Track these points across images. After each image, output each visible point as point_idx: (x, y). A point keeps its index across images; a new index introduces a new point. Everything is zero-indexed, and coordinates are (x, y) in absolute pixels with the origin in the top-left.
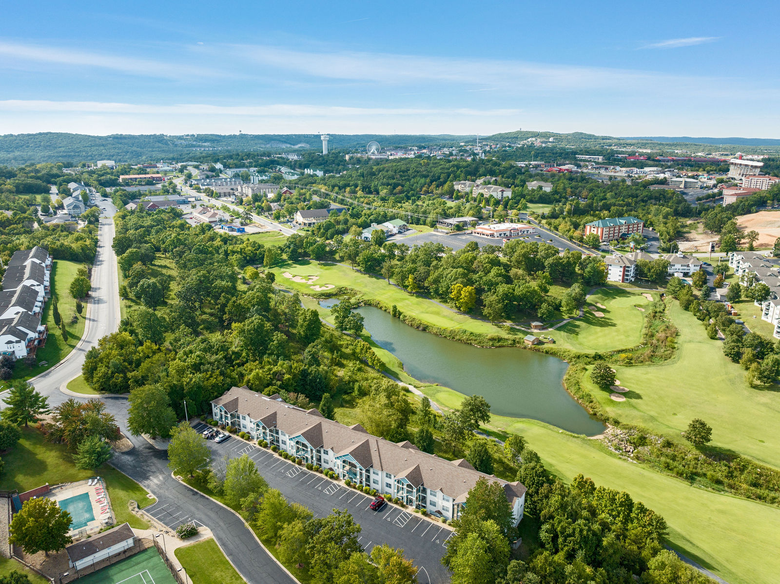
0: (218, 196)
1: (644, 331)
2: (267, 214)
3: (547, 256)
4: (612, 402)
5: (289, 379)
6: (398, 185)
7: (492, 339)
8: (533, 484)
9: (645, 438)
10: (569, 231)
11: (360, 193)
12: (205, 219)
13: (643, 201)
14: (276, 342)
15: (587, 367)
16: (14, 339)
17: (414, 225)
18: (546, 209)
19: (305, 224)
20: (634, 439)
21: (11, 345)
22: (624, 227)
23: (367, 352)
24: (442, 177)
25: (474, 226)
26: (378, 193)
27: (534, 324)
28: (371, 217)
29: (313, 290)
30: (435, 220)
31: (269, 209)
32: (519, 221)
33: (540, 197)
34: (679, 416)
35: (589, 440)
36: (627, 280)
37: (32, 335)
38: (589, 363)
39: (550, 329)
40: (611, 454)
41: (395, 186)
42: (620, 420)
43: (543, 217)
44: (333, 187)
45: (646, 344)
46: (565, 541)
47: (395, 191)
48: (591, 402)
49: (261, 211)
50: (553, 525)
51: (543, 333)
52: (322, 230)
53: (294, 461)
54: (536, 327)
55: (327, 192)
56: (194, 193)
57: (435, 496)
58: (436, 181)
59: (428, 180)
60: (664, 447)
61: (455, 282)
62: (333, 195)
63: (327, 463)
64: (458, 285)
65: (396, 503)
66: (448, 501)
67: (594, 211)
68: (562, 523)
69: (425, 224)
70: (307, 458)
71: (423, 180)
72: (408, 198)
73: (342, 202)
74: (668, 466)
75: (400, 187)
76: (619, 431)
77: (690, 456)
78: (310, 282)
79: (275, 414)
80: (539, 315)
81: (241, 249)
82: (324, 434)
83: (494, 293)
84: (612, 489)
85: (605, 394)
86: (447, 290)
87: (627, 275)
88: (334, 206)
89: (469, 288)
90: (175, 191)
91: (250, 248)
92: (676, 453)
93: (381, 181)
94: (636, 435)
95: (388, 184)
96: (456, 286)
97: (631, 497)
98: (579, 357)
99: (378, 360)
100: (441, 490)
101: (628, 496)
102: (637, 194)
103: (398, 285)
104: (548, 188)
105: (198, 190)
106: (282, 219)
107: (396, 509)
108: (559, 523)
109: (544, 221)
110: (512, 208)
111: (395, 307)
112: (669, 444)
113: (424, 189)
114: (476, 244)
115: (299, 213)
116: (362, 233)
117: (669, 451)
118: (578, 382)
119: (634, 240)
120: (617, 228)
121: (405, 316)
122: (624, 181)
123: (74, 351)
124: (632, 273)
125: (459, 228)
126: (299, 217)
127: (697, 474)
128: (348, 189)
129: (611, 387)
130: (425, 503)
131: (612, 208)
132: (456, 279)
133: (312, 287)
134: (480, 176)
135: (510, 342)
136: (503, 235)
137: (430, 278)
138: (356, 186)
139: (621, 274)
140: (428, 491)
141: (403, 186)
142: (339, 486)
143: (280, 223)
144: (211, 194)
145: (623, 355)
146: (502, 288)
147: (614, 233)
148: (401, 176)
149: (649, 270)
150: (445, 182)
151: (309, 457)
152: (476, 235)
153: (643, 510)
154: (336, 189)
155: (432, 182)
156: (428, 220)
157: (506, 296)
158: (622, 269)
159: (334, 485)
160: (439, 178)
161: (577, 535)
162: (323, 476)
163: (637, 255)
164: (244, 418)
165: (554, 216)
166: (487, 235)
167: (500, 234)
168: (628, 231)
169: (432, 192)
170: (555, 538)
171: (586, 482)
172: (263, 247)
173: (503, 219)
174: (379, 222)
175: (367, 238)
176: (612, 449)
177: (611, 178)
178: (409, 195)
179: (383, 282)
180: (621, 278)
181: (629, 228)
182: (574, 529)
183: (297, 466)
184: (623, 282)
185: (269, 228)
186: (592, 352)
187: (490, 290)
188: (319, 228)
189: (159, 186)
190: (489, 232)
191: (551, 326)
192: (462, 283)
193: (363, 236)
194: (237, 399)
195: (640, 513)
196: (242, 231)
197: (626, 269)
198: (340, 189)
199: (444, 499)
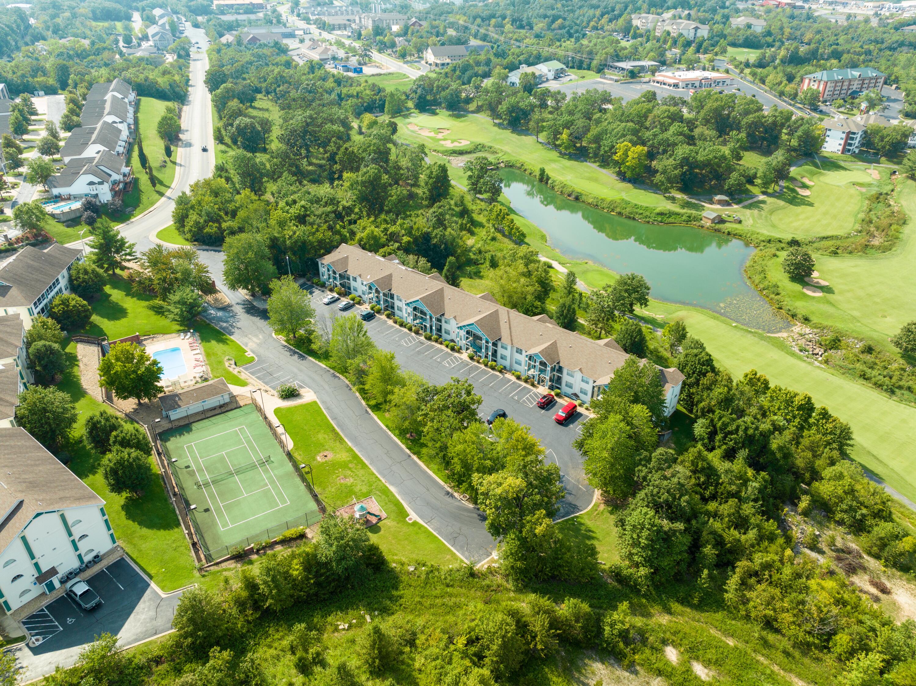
0: (331, 28)
1: (862, 216)
2: (389, 51)
3: (747, 113)
4: (805, 295)
5: (409, 242)
6: (559, 17)
7: (661, 214)
8: (694, 373)
9: (839, 341)
10: (780, 83)
11: (508, 27)
12: (315, 56)
13: (890, 49)
14: (395, 197)
15: (778, 253)
16: (96, 180)
17: (575, 70)
18: (752, 55)
19: (437, 65)
20: (826, 340)
21: (94, 186)
22: (856, 83)
23: (503, 218)
24: (617, 8)
25: (653, 73)
26: (531, 28)
27: (718, 197)
28: (521, 58)
29: (443, 146)
30: (603, 62)
31: (393, 45)
32: (713, 69)
33: (746, 39)
34: (888, 319)
35: (769, 337)
36: (849, 150)
37: (116, 177)
38: (782, 249)
39: (735, 206)
40: (793, 355)
41: (555, 19)
42: (812, 318)
43: (747, 65)
44: (475, 18)
45: (860, 232)
46: (725, 438)
47: (553, 26)
48: (778, 294)
49: (383, 47)
50: (712, 421)
51: (727, 210)
52: (458, 73)
53: (410, 329)
54: (720, 202)
55: (466, 24)
56: (302, 24)
57: (572, 376)
58: (608, 13)
59: (598, 13)
60: (863, 352)
61: (622, 140)
62: (473, 28)
63: (449, 334)
64: (625, 143)
65: (526, 381)
66: (587, 383)
67: (818, 61)
68: (723, 419)
69: (589, 68)
70: (425, 326)
71: (591, 12)
72: (571, 36)
73: (484, 38)
74: (864, 375)
75: (560, 21)
76: (808, 330)
77: (895, 366)
78: (440, 136)
79: (390, 276)
80: (726, 187)
81: (358, 93)
82: (446, 301)
83: (671, 156)
84: (790, 389)
85: (797, 287)
86: (611, 149)
87: (850, 145)
88: (474, 42)
89: (639, 148)
90: (279, 22)
91: (368, 92)
92: (877, 361)
93: (537, 12)
94: (830, 336)
95: (545, 16)
96: (622, 145)
97: (813, 401)
98: (769, 241)
99: (517, 229)
100: (580, 370)
101: (809, 399)
102: (883, 39)
103: (549, 143)
104: (759, 26)
105: (307, 20)
106: (409, 59)
107: (525, 387)
108: (720, 418)
109: (747, 71)
110: (705, 53)
111: (543, 171)
112: (869, 350)
113: (592, 24)
114: (654, 94)
115: (429, 50)
116: (508, 77)
117: (868, 358)
118: (763, 271)
119: (867, 100)
120: (846, 83)
121: (554, 181)
122: (867, 21)
123: (163, 199)
124: (856, 142)
125: (633, 75)
126: (429, 56)
127: (900, 388)
128: (493, 21)
129: (806, 279)
130: (560, 384)
131: (845, 56)
132: (624, 136)
133: (442, 142)
134: (668, 8)
135: (684, 218)
136: (690, 86)
137: (589, 135)
138: (504, 18)
139: (842, 142)
140: (565, 371)
141: (565, 19)
142: (461, 359)
143: (406, 62)
144: (323, 26)
145: (831, 243)
146: (682, 150)
147: (841, 89)
148: (563, 6)
149: (882, 139)
150: (620, 16)
151: (428, 326)
152: (655, 84)
153: (825, 415)
154: (479, 20)
155: (602, 15)
156: (595, 63)
157: (685, 161)
158: (844, 136)
159: (455, 357)
160: (613, 10)
161: (741, 433)
162: (443, 347)
163: (868, 119)
164: (355, 279)
165: (761, 64)
166: (670, 85)
167: (687, 85)
168: (862, 87)
169: (602, 29)
170: (712, 435)
171: (759, 380)
172: (384, 90)
173: (691, 67)
174: (530, 65)
175: (513, 84)
176: (796, 350)
177: (849, 17)
178: (572, 31)
179: (529, 140)
180: (841, 148)
181: (863, 83)
182: (738, 427)
183: (413, 334)
184: (842, 153)
185: (392, 70)
186: (788, 237)
187: (665, 152)
188: (454, 70)
189: (261, 15)
190: (672, 81)
191: (737, 203)
192: (630, 141)
193: (509, 80)
194: (347, 257)
195: (822, 419)
196: (359, 71)
197: (850, 136)
198: (483, 20)
199: (582, 380)
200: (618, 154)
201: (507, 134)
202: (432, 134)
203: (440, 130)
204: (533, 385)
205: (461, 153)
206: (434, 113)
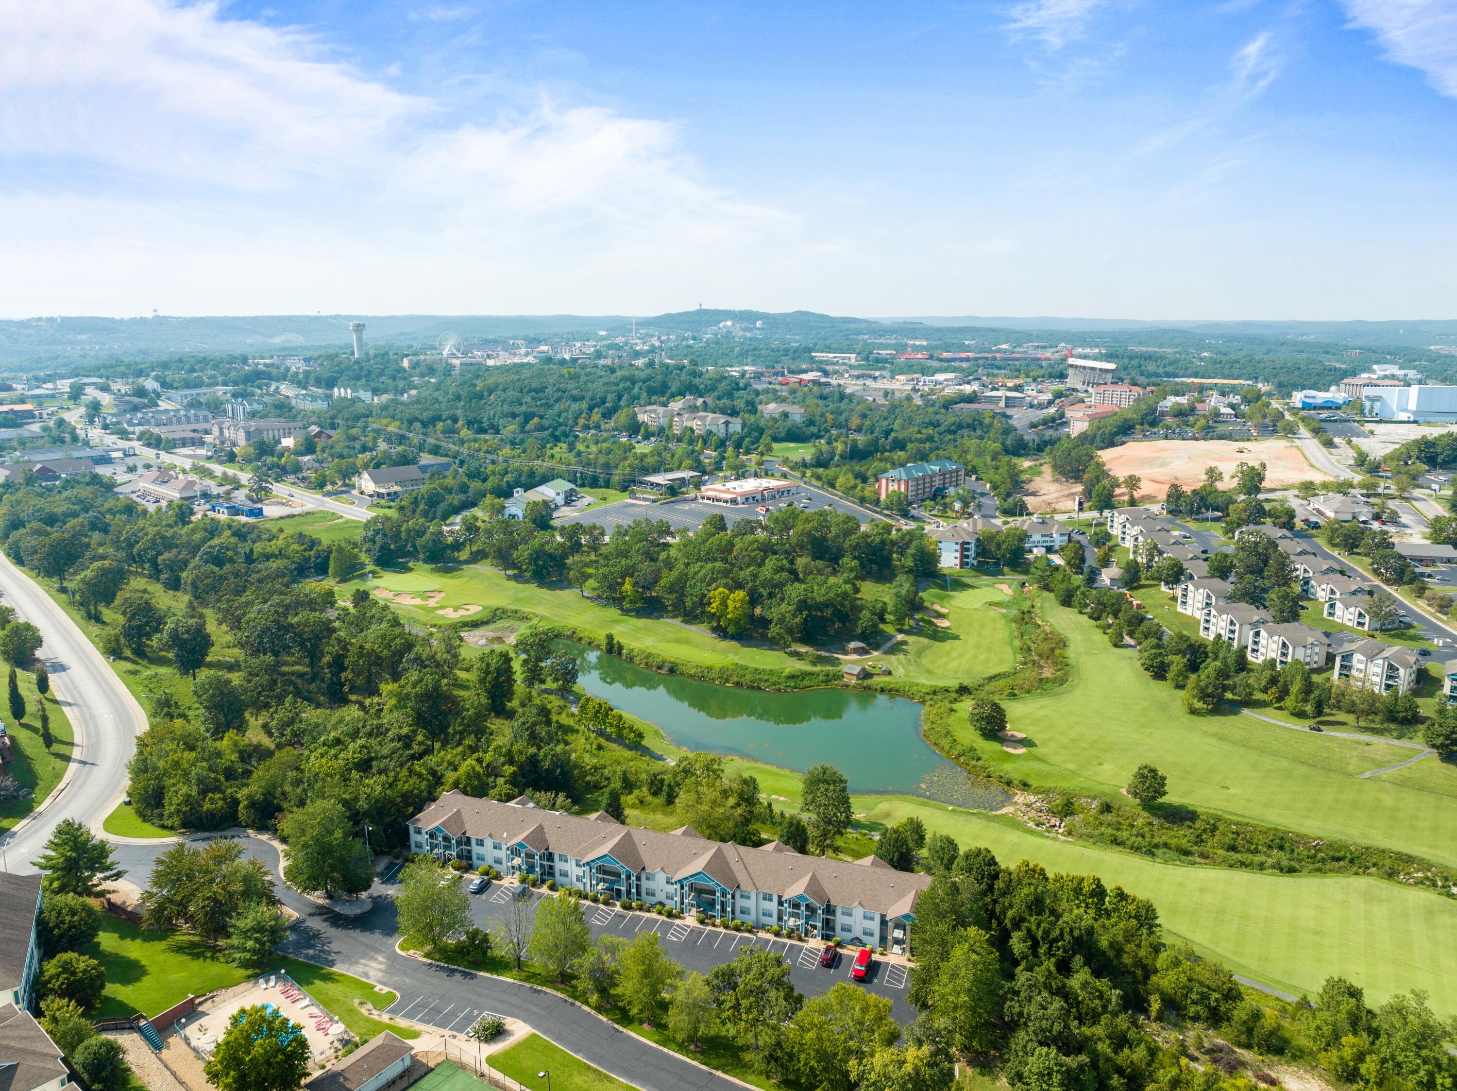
1: (1017, 643)
3: (848, 533)
4: (1010, 755)
6: (532, 416)
7: (792, 677)
9: (1072, 804)
10: (855, 487)
11: (465, 433)
12: (172, 493)
13: (949, 432)
15: (955, 706)
17: (587, 489)
18: (804, 452)
19: (380, 495)
20: (1057, 806)
22: (937, 478)
24: (609, 398)
25: (698, 486)
26: (497, 432)
27: (853, 645)
28: (509, 477)
29: (443, 617)
30: (627, 478)
31: (297, 469)
32: (767, 474)
33: (789, 431)
34: (1106, 766)
35: (996, 816)
36: (967, 564)
38: (955, 699)
39: (875, 653)
40: (1031, 832)
41: (528, 417)
42: (1030, 781)
43: (805, 465)
44: (411, 422)
45: (1025, 663)
47: (527, 428)
48: (979, 759)
49: (281, 473)
51: (868, 660)
52: (422, 506)
53: (595, 900)
54: (856, 651)
55: (402, 432)
57: (850, 915)
58: (597, 405)
59: (584, 405)
60: (1102, 812)
61: (714, 586)
62: (415, 438)
63: (653, 895)
64: (721, 590)
65: (789, 937)
66: (872, 919)
67: (882, 453)
69: (607, 485)
70: (619, 891)
71: (575, 406)
72: (557, 440)
73: (435, 451)
74: (1116, 840)
75: (536, 420)
76: (1032, 798)
77: (1140, 822)
78: (432, 603)
79: (538, 828)
80: (859, 631)
81: (280, 551)
82: (641, 850)
83: (782, 599)
85: (995, 746)
86: (701, 600)
87: (967, 557)
88: (426, 459)
89: (740, 594)
91: (295, 547)
92: (1120, 819)
93: (499, 409)
94: (1059, 801)
95: (514, 416)
96: (717, 593)
97: (1102, 882)
98: (935, 693)
99: (631, 728)
100: (859, 904)
101: (1099, 880)
102: (938, 421)
104: (797, 414)
106: (329, 488)
109: (809, 473)
110: (748, 452)
111: (610, 638)
112: (1107, 808)
113: (582, 421)
115: (366, 476)
116: (504, 507)
117: (1109, 817)
118: (948, 733)
119: (960, 499)
120: (927, 480)
121: (631, 651)
122: (909, 398)
123: (73, 767)
124: (972, 553)
125: (673, 491)
126: (366, 483)
127: (1156, 846)
128: (440, 425)
129: (999, 734)
130: (833, 929)
131: (909, 446)
133: (440, 612)
134: (673, 396)
135: (821, 678)
136: (750, 500)
137: (662, 583)
138: (455, 420)
139: (958, 555)
140: (838, 911)
141: (541, 417)
142: (688, 927)
143: (329, 494)
145: (1002, 683)
146: (795, 591)
147: (924, 488)
148: (533, 399)
149: (999, 546)
150: (615, 409)
151: (623, 889)
152: (705, 501)
154: (417, 425)
155: (591, 409)
156: (615, 479)
157: (803, 605)
158: (958, 547)
159: (678, 925)
160: (604, 401)
162: (654, 915)
163: (975, 523)
164: (480, 843)
165: (821, 462)
166: (727, 502)
167: (747, 499)
168: (944, 483)
169: (597, 427)
170: (1034, 948)
172: (320, 543)
173: (741, 474)
174: (527, 487)
175: (514, 516)
176: (1031, 824)
177: (886, 394)
178: (557, 433)
179: (569, 595)
180: (958, 561)
181: (945, 479)
183: (602, 906)
184: (961, 567)
185: (309, 507)
186: (954, 684)
188: (415, 502)
190: (728, 496)
191: (877, 648)
192: (726, 586)
193: (507, 512)
194: (458, 811)
195: (1121, 901)
196: (259, 513)
197: (964, 547)
198: (424, 424)
199: (865, 917)
200: (714, 605)
201: (532, 590)
202: (418, 601)
203: (426, 595)
204: (800, 939)
205: (475, 625)
206: (406, 569)
